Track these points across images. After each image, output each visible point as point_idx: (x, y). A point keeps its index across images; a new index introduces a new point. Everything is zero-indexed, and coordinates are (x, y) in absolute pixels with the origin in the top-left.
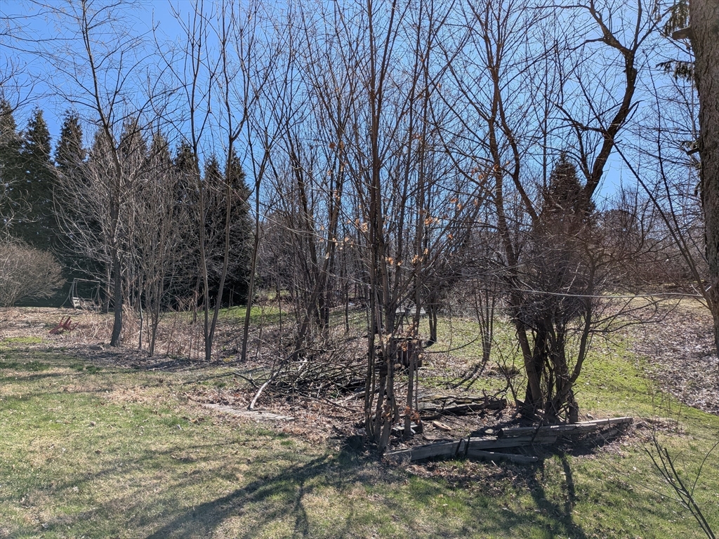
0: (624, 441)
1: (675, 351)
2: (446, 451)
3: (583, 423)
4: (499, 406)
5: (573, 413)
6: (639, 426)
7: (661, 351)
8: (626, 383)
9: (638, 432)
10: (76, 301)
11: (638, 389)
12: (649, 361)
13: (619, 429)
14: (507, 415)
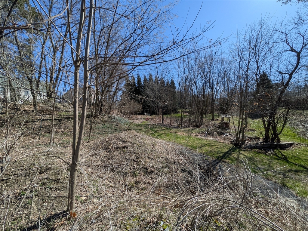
0: (292, 147)
1: (303, 125)
2: (252, 147)
3: (281, 143)
4: (258, 139)
5: (279, 141)
6: (296, 144)
7: (298, 126)
8: (288, 134)
9: (296, 146)
10: (145, 113)
11: (292, 135)
12: (295, 128)
13: (291, 145)
14: (261, 140)
